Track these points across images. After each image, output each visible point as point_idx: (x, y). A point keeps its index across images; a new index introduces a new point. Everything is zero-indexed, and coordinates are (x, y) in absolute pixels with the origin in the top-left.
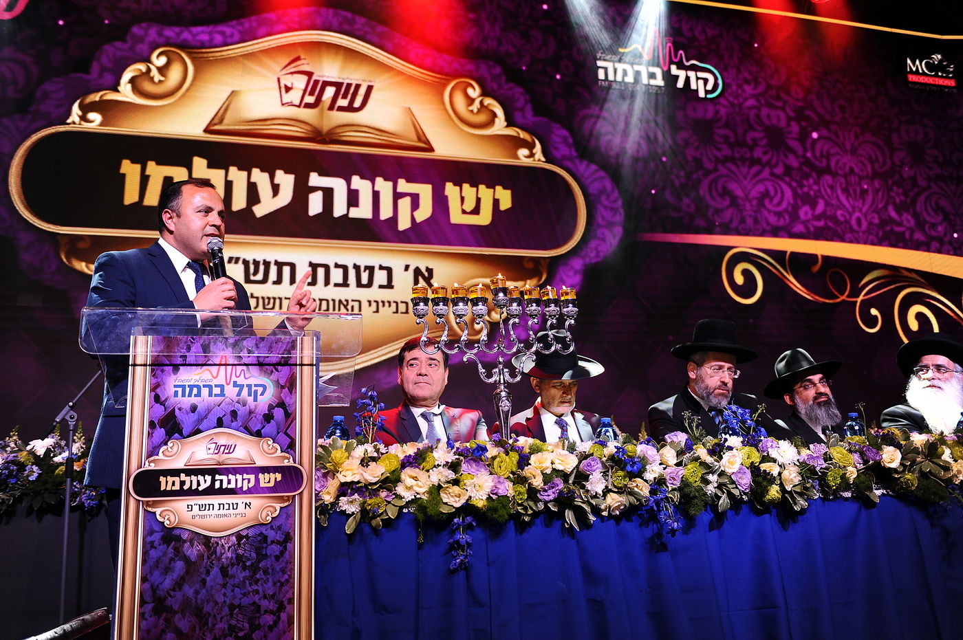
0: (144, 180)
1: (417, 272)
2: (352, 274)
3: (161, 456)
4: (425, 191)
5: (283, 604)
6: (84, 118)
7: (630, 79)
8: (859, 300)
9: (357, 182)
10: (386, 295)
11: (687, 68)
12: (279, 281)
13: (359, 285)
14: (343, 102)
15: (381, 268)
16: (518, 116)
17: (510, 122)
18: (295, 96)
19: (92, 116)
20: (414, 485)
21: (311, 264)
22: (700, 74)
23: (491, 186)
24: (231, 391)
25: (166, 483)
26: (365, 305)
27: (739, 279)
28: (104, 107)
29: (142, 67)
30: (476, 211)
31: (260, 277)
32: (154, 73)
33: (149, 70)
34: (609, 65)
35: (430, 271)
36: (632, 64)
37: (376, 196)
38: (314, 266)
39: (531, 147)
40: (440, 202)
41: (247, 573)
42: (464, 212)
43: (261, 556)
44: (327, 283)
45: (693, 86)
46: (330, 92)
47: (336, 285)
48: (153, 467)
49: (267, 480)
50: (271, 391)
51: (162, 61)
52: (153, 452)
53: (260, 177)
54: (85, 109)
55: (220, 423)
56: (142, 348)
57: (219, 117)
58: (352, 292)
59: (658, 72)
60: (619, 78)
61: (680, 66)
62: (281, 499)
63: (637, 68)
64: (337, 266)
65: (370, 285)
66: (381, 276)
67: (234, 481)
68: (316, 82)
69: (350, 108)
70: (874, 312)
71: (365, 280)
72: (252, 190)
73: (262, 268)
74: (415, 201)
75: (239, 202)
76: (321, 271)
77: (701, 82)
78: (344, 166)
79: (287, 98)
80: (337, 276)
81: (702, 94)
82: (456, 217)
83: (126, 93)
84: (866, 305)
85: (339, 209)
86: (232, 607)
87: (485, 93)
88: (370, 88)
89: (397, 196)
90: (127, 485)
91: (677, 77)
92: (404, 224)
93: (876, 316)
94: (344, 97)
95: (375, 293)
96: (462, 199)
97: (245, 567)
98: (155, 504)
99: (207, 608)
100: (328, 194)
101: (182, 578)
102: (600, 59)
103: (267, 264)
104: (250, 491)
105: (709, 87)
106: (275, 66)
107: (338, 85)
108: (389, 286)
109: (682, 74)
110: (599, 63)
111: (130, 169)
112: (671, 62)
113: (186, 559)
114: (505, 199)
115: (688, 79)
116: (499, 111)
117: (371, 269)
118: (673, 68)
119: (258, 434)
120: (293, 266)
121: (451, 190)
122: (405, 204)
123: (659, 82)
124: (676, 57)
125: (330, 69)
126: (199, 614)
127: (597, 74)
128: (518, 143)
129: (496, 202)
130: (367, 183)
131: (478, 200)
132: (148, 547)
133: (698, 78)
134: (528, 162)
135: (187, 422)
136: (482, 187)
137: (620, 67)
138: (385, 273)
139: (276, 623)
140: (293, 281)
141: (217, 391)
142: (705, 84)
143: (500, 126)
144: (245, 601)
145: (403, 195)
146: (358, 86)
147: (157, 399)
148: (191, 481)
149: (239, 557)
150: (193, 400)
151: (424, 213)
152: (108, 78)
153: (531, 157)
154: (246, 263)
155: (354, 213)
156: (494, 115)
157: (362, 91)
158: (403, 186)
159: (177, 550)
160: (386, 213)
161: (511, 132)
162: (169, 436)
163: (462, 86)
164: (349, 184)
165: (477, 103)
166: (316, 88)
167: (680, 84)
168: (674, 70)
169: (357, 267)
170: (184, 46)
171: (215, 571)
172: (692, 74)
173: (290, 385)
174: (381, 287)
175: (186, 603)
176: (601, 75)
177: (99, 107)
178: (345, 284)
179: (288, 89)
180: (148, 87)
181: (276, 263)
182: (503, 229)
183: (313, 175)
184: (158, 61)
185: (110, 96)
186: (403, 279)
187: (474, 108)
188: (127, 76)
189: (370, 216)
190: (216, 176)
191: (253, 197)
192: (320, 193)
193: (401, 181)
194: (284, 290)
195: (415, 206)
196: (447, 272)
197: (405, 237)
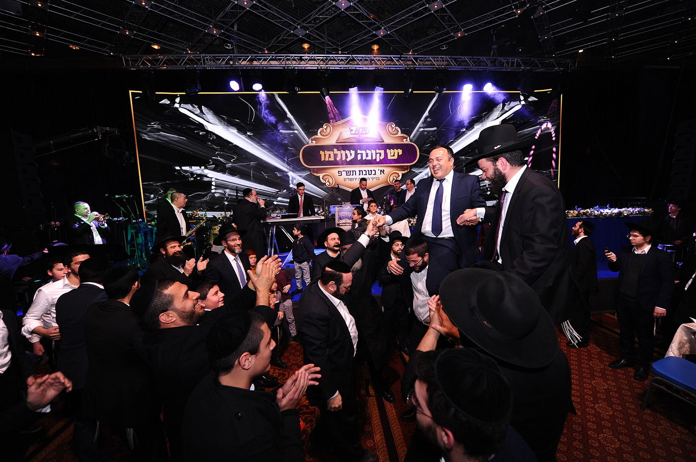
0: (325, 155)
1: (381, 171)
2: (367, 172)
4: (382, 152)
10: (375, 176)
12: (353, 175)
15: (373, 170)
16: (404, 131)
19: (313, 142)
23: (397, 149)
26: (370, 178)
28: (315, 139)
29: (321, 129)
30: (394, 156)
31: (349, 174)
35: (384, 170)
37: (372, 154)
38: (360, 171)
39: (406, 138)
40: (386, 154)
42: (391, 156)
46: (361, 130)
51: (326, 127)
54: (312, 140)
57: (338, 139)
58: (368, 176)
66: (373, 172)
71: (370, 173)
72: (346, 154)
74: (380, 154)
75: (344, 158)
76: (361, 172)
78: (364, 148)
79: (352, 132)
80: (364, 173)
82: (389, 157)
83: (319, 135)
85: (364, 158)
87: (396, 126)
89: (376, 154)
92: (378, 160)
95: (372, 176)
96: (391, 153)
100: (362, 154)
103: (350, 171)
106: (349, 125)
107: (362, 128)
108: (375, 174)
111: (322, 153)
114: (400, 152)
116: (400, 130)
121: (388, 151)
122: (378, 155)
129: (398, 153)
131: (394, 153)
136: (395, 150)
140: (356, 175)
143: (400, 134)
145: (378, 153)
151: (382, 157)
152: (315, 132)
154: (346, 171)
155: (367, 158)
156: (398, 131)
158: (378, 151)
160: (374, 158)
161: (402, 135)
163: (391, 125)
165: (394, 129)
166: (358, 129)
170: (329, 123)
178: (366, 174)
179: (352, 131)
181: (352, 171)
182: (400, 159)
183: (358, 151)
184: (325, 127)
185: (316, 137)
186: (378, 172)
187: (393, 130)
188: (319, 131)
189: (371, 159)
190: (339, 153)
191: (347, 157)
192: (360, 155)
193: (377, 150)
194: (354, 176)
195: (380, 156)
196: (387, 170)
197: (378, 163)
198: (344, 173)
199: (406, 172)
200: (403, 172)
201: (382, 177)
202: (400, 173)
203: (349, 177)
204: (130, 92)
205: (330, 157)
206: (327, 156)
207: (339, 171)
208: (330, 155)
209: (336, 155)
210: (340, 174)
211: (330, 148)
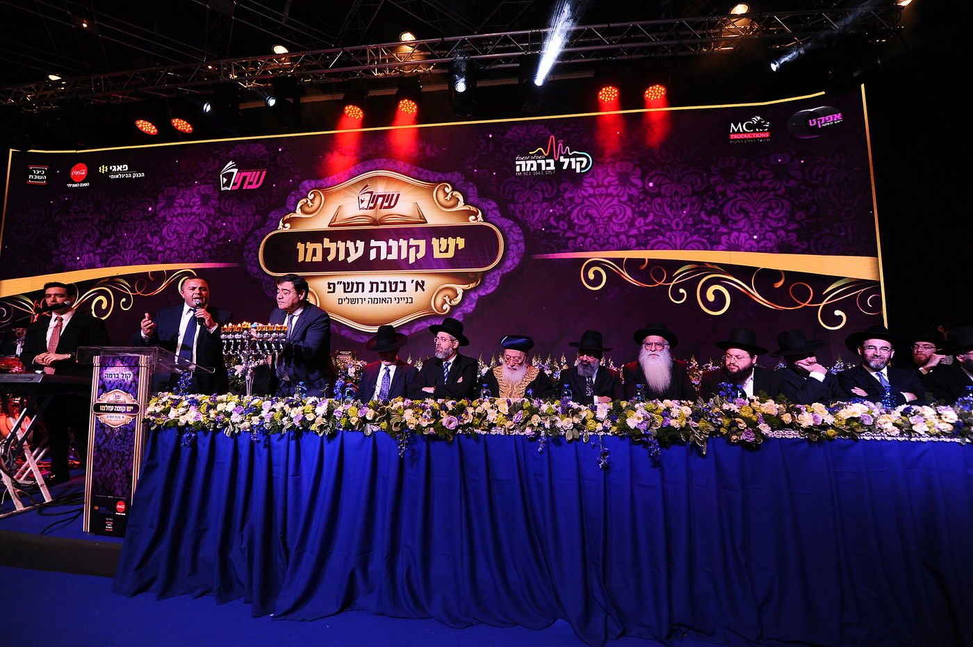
0: (306, 250)
1: (417, 283)
2: (388, 285)
3: (101, 399)
5: (131, 453)
6: (284, 227)
7: (534, 168)
8: (672, 284)
9: (391, 242)
10: (403, 295)
11: (570, 157)
12: (357, 291)
13: (391, 291)
14: (386, 204)
15: (401, 282)
16: (471, 200)
17: (466, 203)
18: (365, 205)
19: (287, 225)
20: (173, 414)
21: (371, 282)
22: (578, 159)
23: (454, 237)
24: (121, 376)
25: (102, 408)
26: (393, 300)
27: (591, 276)
28: (291, 221)
29: (304, 200)
30: (446, 251)
31: (350, 290)
32: (309, 202)
33: (307, 201)
34: (523, 163)
35: (423, 282)
36: (536, 160)
37: (400, 247)
38: (372, 283)
39: (476, 214)
40: (429, 248)
41: (122, 441)
42: (440, 252)
43: (126, 436)
44: (377, 291)
45: (573, 167)
46: (380, 199)
47: (381, 291)
48: (98, 402)
49: (129, 409)
50: (132, 376)
51: (313, 195)
52: (99, 397)
53: (350, 244)
54: (284, 222)
55: (117, 388)
56: (96, 360)
57: (334, 219)
58: (388, 294)
59: (552, 162)
60: (528, 169)
61: (566, 156)
62: (132, 416)
63: (539, 161)
64: (382, 282)
65: (395, 290)
66: (400, 287)
67: (119, 408)
68: (375, 196)
69: (389, 207)
70: (682, 291)
71: (393, 289)
72: (347, 250)
73: (350, 285)
74: (417, 247)
75: (342, 257)
76: (375, 285)
77: (578, 164)
78: (385, 235)
79: (362, 206)
80: (381, 287)
81: (578, 171)
82: (437, 255)
83: (299, 213)
84: (676, 287)
85: (383, 256)
86: (117, 452)
87: (453, 190)
88: (398, 195)
89: (409, 247)
90: (92, 408)
91: (564, 163)
92: (412, 260)
93: (683, 294)
94: (387, 202)
95: (398, 294)
96: (440, 245)
97: (121, 439)
98: (99, 415)
99: (111, 451)
100: (379, 249)
101: (105, 441)
102: (518, 160)
103: (353, 284)
104: (124, 412)
105: (583, 166)
106: (357, 190)
107: (383, 196)
108: (404, 290)
109: (567, 161)
110: (517, 163)
111: (300, 246)
112: (561, 155)
113: (106, 434)
114: (461, 243)
115: (570, 163)
116: (461, 198)
117: (396, 283)
118: (562, 158)
119: (127, 392)
120: (363, 284)
121: (435, 241)
122: (413, 250)
123: (552, 167)
124: (564, 151)
125: (381, 189)
126: (109, 453)
127: (515, 169)
128: (470, 213)
129: (457, 245)
130: (396, 242)
131: (448, 245)
132: (96, 429)
133: (576, 162)
134: (475, 223)
135: (108, 386)
136: (450, 238)
137: (529, 163)
138: (403, 284)
139: (129, 458)
140: (363, 291)
141: (117, 376)
142: (581, 165)
143: (461, 206)
144: (121, 451)
145: (413, 246)
146: (393, 195)
147: (100, 379)
148: (108, 408)
149: (120, 435)
150: (110, 379)
151: (421, 254)
152: (291, 208)
153: (476, 220)
154: (344, 284)
155: (390, 257)
156: (458, 200)
157: (395, 197)
158: (412, 242)
159: (104, 431)
160: (404, 256)
161: (466, 208)
162: (103, 392)
163: (442, 188)
164: (388, 244)
165: (450, 194)
166: (374, 199)
167: (565, 167)
168: (562, 159)
169: (390, 283)
170: (320, 188)
171: (113, 439)
172: (573, 160)
173: (137, 375)
174: (400, 291)
175: (105, 449)
176: (518, 169)
177: (289, 221)
178: (385, 291)
179: (362, 202)
180: (307, 209)
181: (356, 283)
182: (460, 258)
183: (372, 241)
184: (311, 197)
185: (293, 215)
186: (411, 287)
187: (448, 198)
188: (299, 206)
189: (397, 258)
190: (333, 246)
191: (347, 254)
192: (375, 249)
193: (411, 240)
194: (359, 295)
195: (417, 251)
196: (431, 282)
197: (412, 267)
198: (340, 288)
199: (472, 286)
200: (466, 287)
201: (419, 297)
202: (460, 289)
203: (350, 296)
204: (11, 150)
205: (314, 254)
206: (310, 253)
207: (329, 284)
208: (315, 250)
209: (326, 252)
210: (332, 290)
211: (317, 236)
